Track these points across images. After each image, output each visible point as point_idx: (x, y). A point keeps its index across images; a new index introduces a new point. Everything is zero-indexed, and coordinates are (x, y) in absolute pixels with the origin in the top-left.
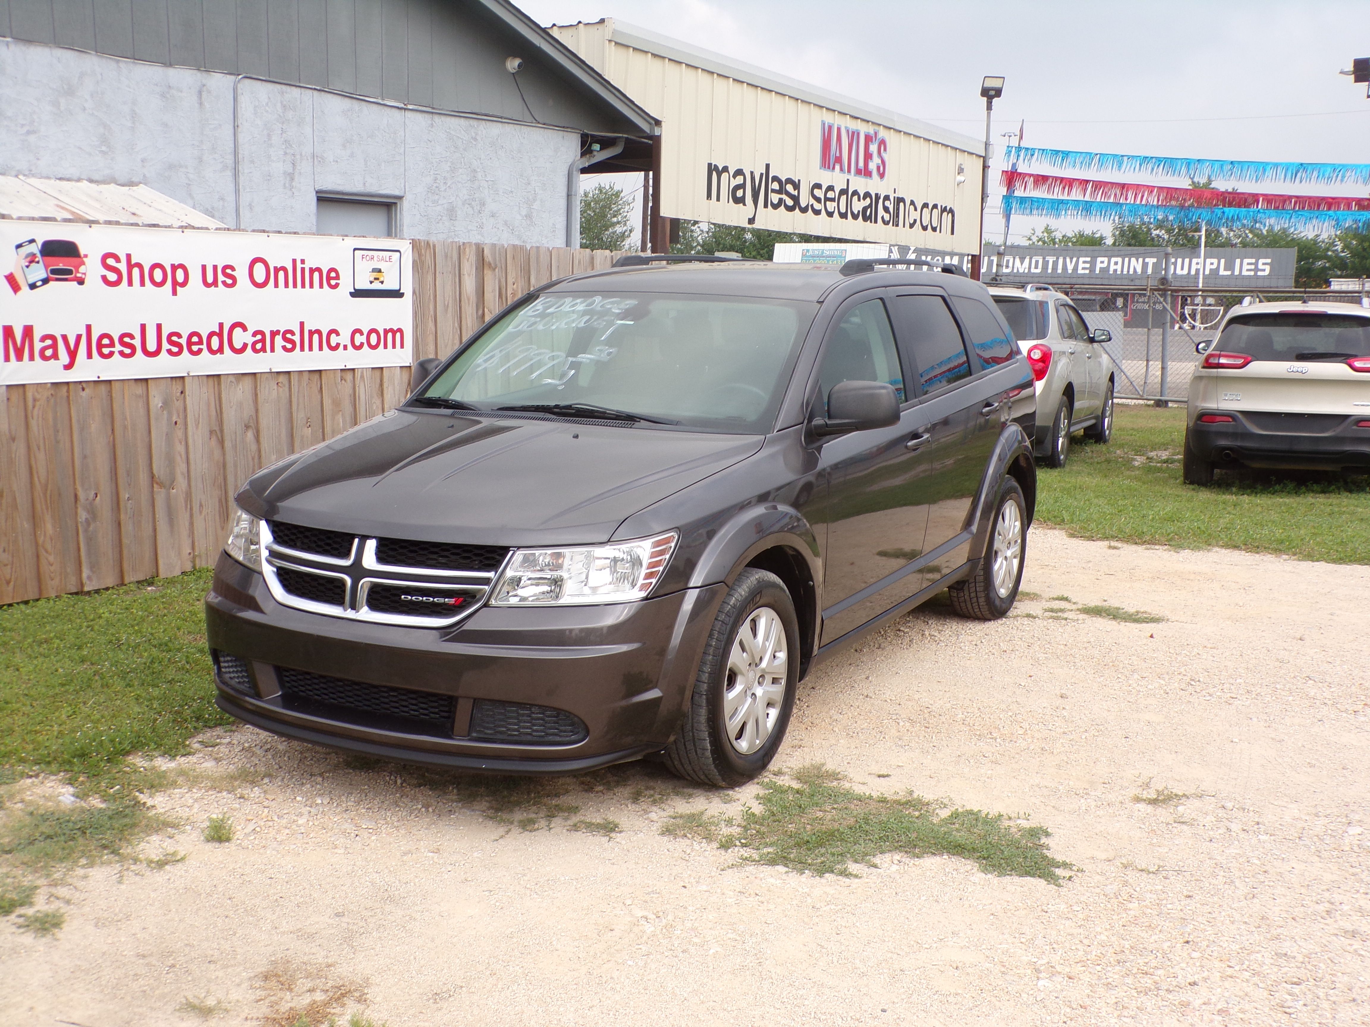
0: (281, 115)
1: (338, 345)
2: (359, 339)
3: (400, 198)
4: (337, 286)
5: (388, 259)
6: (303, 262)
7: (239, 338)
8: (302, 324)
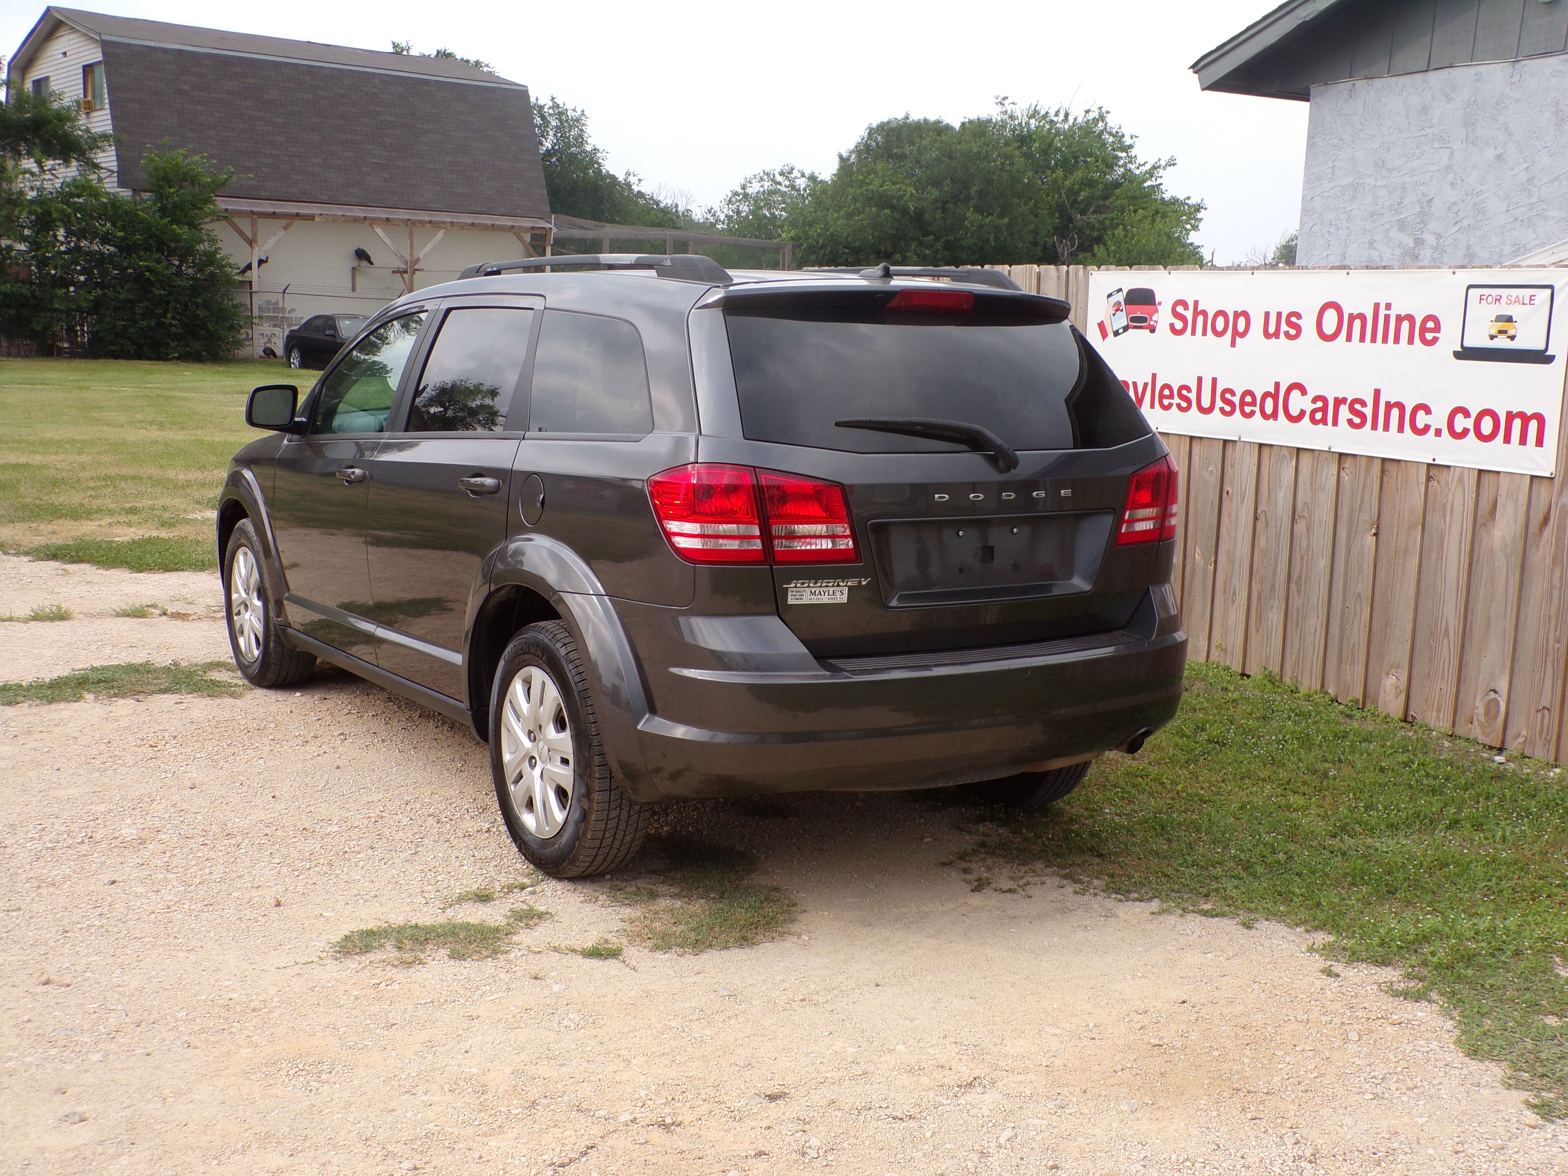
1: (1427, 428)
2: (1461, 422)
4: (1435, 340)
5: (1527, 301)
6: (1388, 306)
7: (1297, 403)
8: (1377, 393)
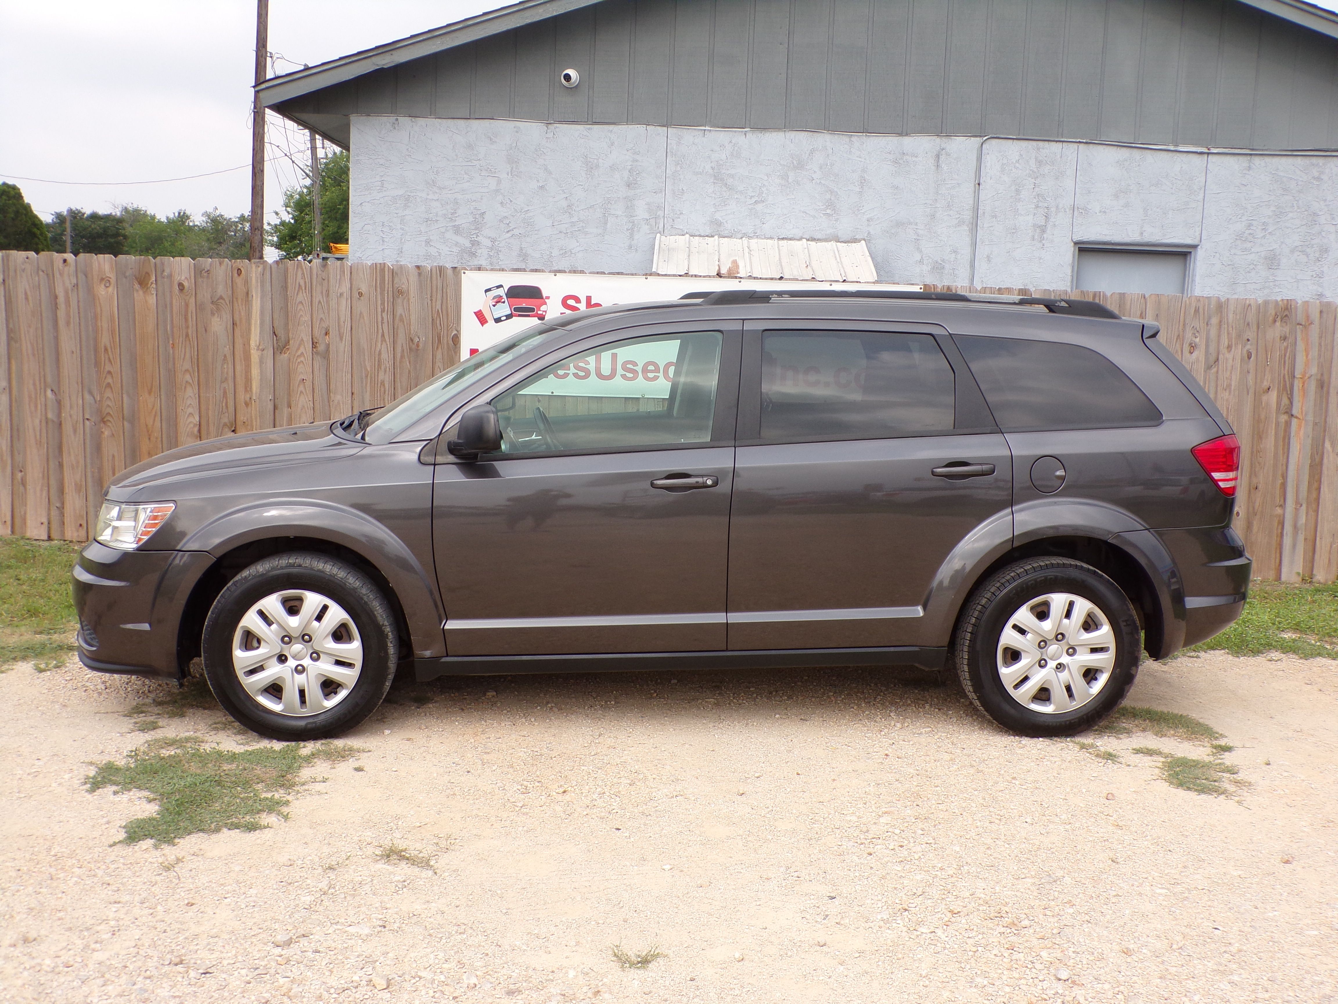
0: (1035, 170)
3: (1195, 247)
